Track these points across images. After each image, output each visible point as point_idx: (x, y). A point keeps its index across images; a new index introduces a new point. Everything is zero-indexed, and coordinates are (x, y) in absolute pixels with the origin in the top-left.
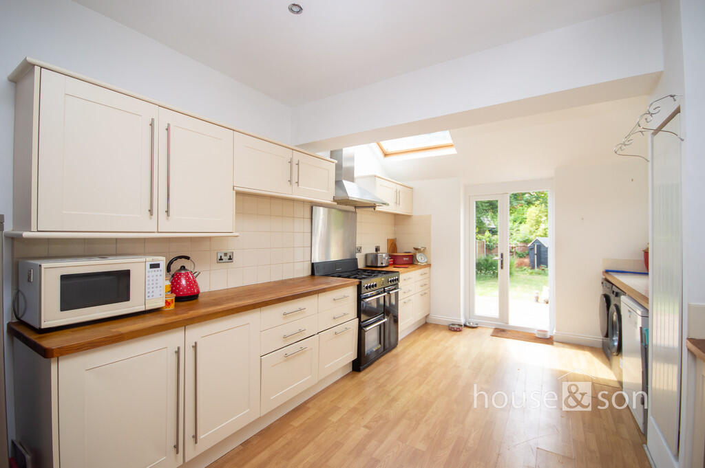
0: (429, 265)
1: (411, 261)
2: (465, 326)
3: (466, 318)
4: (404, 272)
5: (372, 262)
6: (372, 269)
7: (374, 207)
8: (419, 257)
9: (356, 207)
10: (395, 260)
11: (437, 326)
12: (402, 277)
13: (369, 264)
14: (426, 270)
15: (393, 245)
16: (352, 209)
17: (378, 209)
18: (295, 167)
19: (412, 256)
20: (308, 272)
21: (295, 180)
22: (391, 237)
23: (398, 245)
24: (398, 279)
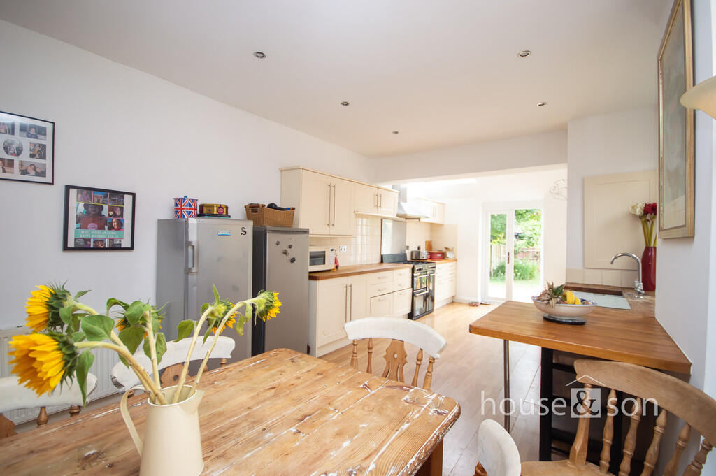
0: (456, 260)
1: (443, 256)
2: (481, 304)
3: (482, 298)
4: (439, 263)
5: (416, 256)
6: (416, 259)
7: (419, 219)
8: (448, 254)
9: (406, 219)
10: (432, 256)
11: (460, 303)
12: (437, 266)
13: (414, 258)
14: (454, 263)
15: (429, 246)
16: (404, 220)
17: (421, 220)
18: (379, 198)
19: (443, 253)
20: (379, 260)
21: (379, 205)
22: (429, 240)
23: (433, 246)
24: (435, 267)
